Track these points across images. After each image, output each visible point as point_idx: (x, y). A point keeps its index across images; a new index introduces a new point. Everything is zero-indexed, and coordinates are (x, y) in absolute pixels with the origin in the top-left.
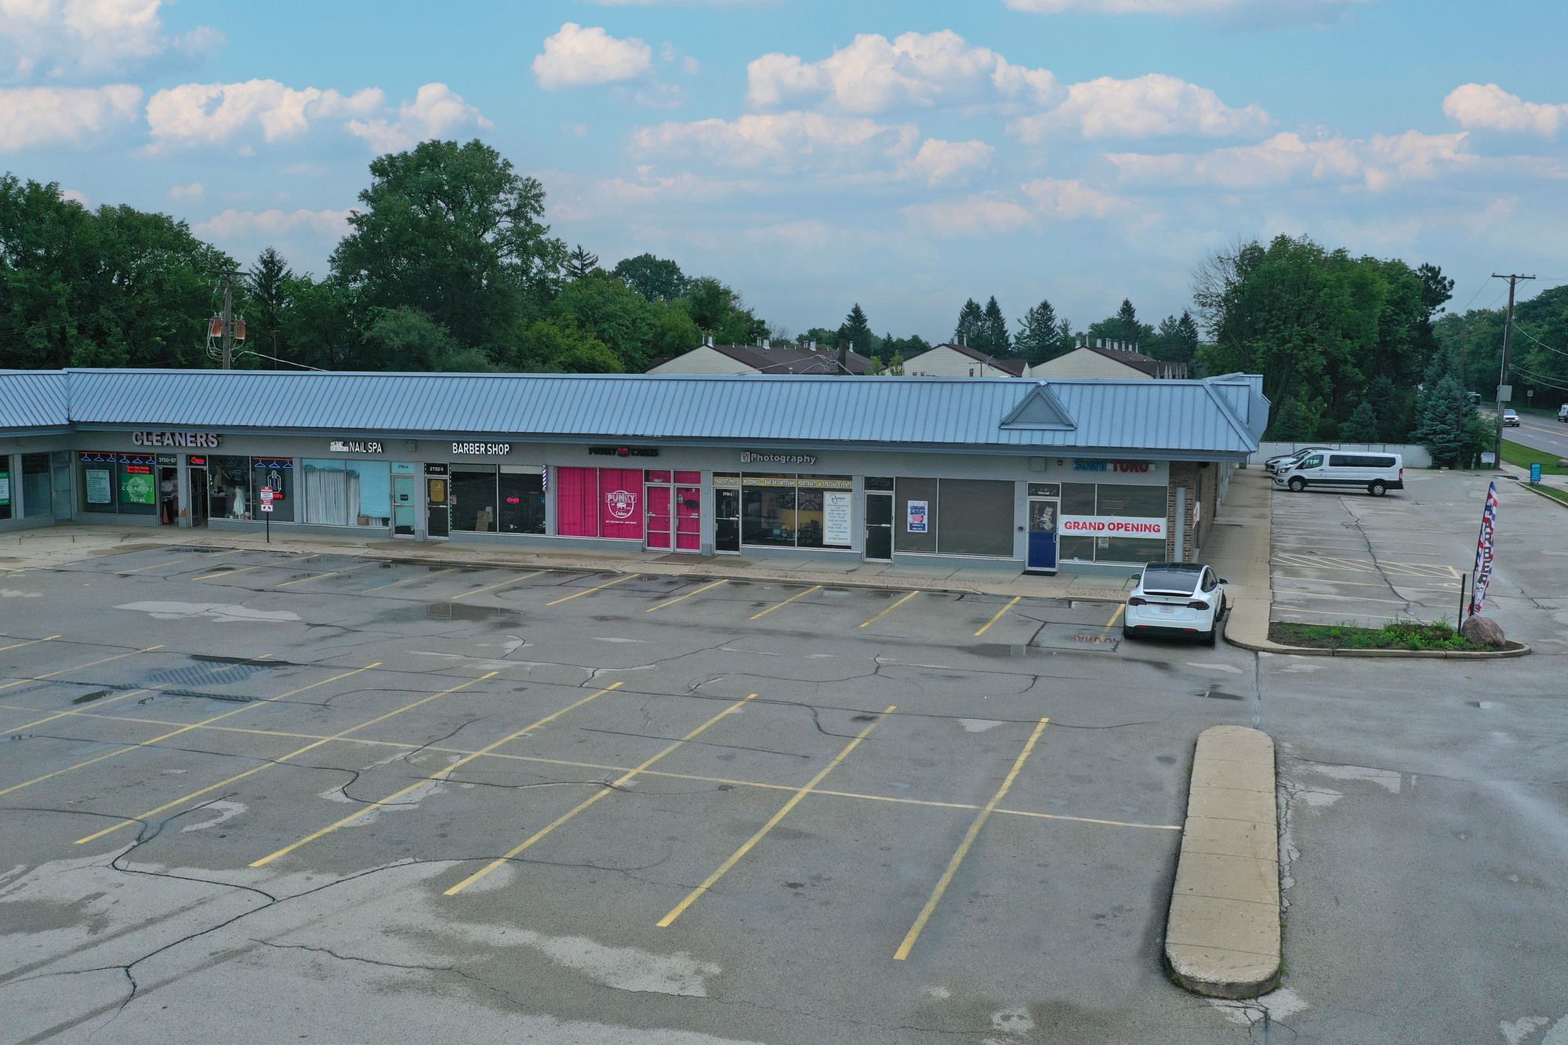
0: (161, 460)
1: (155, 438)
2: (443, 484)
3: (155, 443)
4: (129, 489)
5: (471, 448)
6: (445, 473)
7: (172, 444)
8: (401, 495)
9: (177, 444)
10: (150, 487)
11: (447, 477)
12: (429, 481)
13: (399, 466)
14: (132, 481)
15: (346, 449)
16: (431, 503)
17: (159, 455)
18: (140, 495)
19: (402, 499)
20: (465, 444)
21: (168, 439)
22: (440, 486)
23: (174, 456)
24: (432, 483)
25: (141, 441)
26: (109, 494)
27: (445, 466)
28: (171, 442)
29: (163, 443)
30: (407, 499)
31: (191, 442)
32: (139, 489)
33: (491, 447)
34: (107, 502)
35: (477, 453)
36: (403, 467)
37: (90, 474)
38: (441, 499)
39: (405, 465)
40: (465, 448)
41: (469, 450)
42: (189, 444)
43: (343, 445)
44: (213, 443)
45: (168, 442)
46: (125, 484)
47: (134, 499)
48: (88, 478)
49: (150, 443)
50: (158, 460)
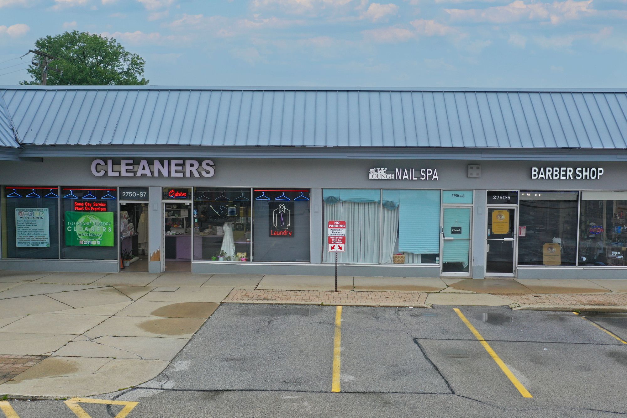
0: (124, 194)
1: (124, 168)
2: (508, 214)
3: (124, 174)
4: (78, 230)
5: (555, 173)
6: (514, 200)
7: (149, 174)
8: (452, 228)
9: (156, 174)
10: (107, 227)
11: (516, 207)
12: (490, 211)
13: (453, 196)
14: (82, 220)
15: (390, 176)
16: (491, 235)
17: (123, 189)
18: (92, 236)
19: (453, 233)
20: (548, 169)
21: (144, 169)
22: (505, 217)
23: (146, 189)
24: (494, 214)
25: (102, 173)
26: (48, 236)
27: (514, 195)
28: (147, 172)
29: (135, 173)
30: (460, 233)
31: (177, 172)
32: (92, 230)
33: (582, 172)
34: (45, 245)
35: (562, 178)
36: (457, 196)
37: (20, 214)
38: (506, 230)
39: (459, 193)
40: (547, 173)
41: (552, 175)
42: (173, 174)
43: (387, 172)
44: (208, 172)
45: (144, 172)
46: (71, 224)
47: (84, 241)
48: (18, 218)
49: (117, 174)
50: (121, 195)
